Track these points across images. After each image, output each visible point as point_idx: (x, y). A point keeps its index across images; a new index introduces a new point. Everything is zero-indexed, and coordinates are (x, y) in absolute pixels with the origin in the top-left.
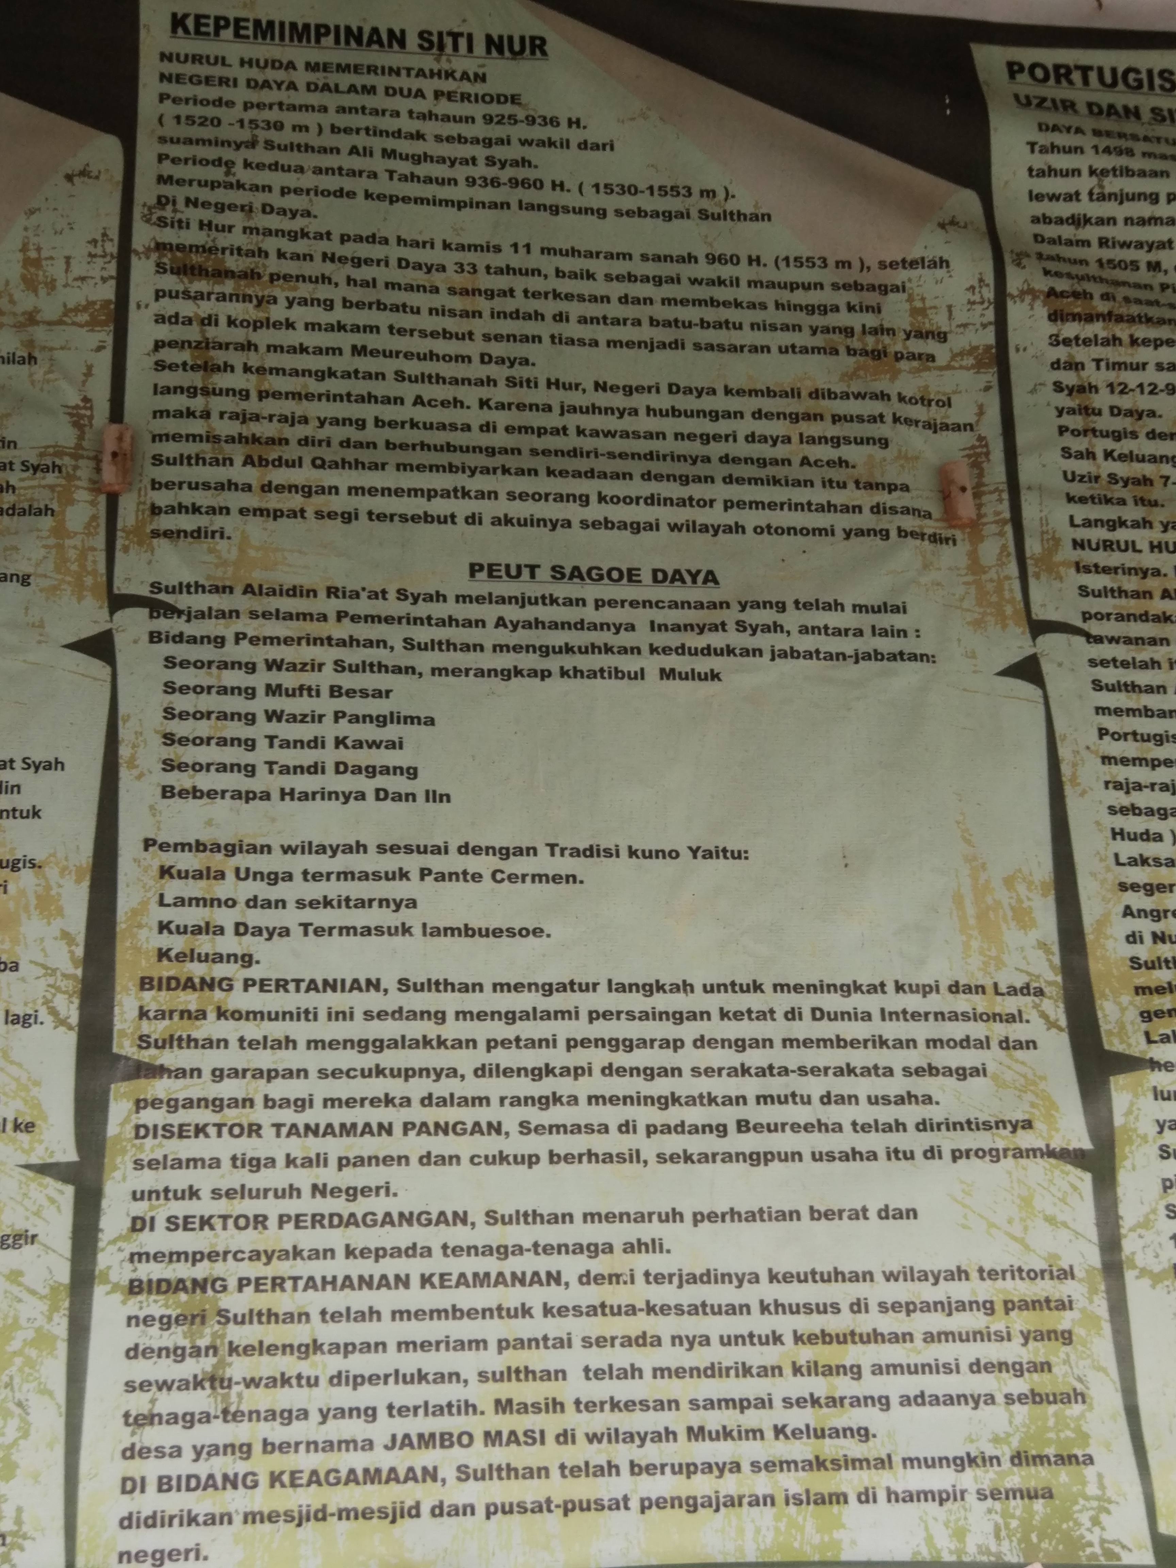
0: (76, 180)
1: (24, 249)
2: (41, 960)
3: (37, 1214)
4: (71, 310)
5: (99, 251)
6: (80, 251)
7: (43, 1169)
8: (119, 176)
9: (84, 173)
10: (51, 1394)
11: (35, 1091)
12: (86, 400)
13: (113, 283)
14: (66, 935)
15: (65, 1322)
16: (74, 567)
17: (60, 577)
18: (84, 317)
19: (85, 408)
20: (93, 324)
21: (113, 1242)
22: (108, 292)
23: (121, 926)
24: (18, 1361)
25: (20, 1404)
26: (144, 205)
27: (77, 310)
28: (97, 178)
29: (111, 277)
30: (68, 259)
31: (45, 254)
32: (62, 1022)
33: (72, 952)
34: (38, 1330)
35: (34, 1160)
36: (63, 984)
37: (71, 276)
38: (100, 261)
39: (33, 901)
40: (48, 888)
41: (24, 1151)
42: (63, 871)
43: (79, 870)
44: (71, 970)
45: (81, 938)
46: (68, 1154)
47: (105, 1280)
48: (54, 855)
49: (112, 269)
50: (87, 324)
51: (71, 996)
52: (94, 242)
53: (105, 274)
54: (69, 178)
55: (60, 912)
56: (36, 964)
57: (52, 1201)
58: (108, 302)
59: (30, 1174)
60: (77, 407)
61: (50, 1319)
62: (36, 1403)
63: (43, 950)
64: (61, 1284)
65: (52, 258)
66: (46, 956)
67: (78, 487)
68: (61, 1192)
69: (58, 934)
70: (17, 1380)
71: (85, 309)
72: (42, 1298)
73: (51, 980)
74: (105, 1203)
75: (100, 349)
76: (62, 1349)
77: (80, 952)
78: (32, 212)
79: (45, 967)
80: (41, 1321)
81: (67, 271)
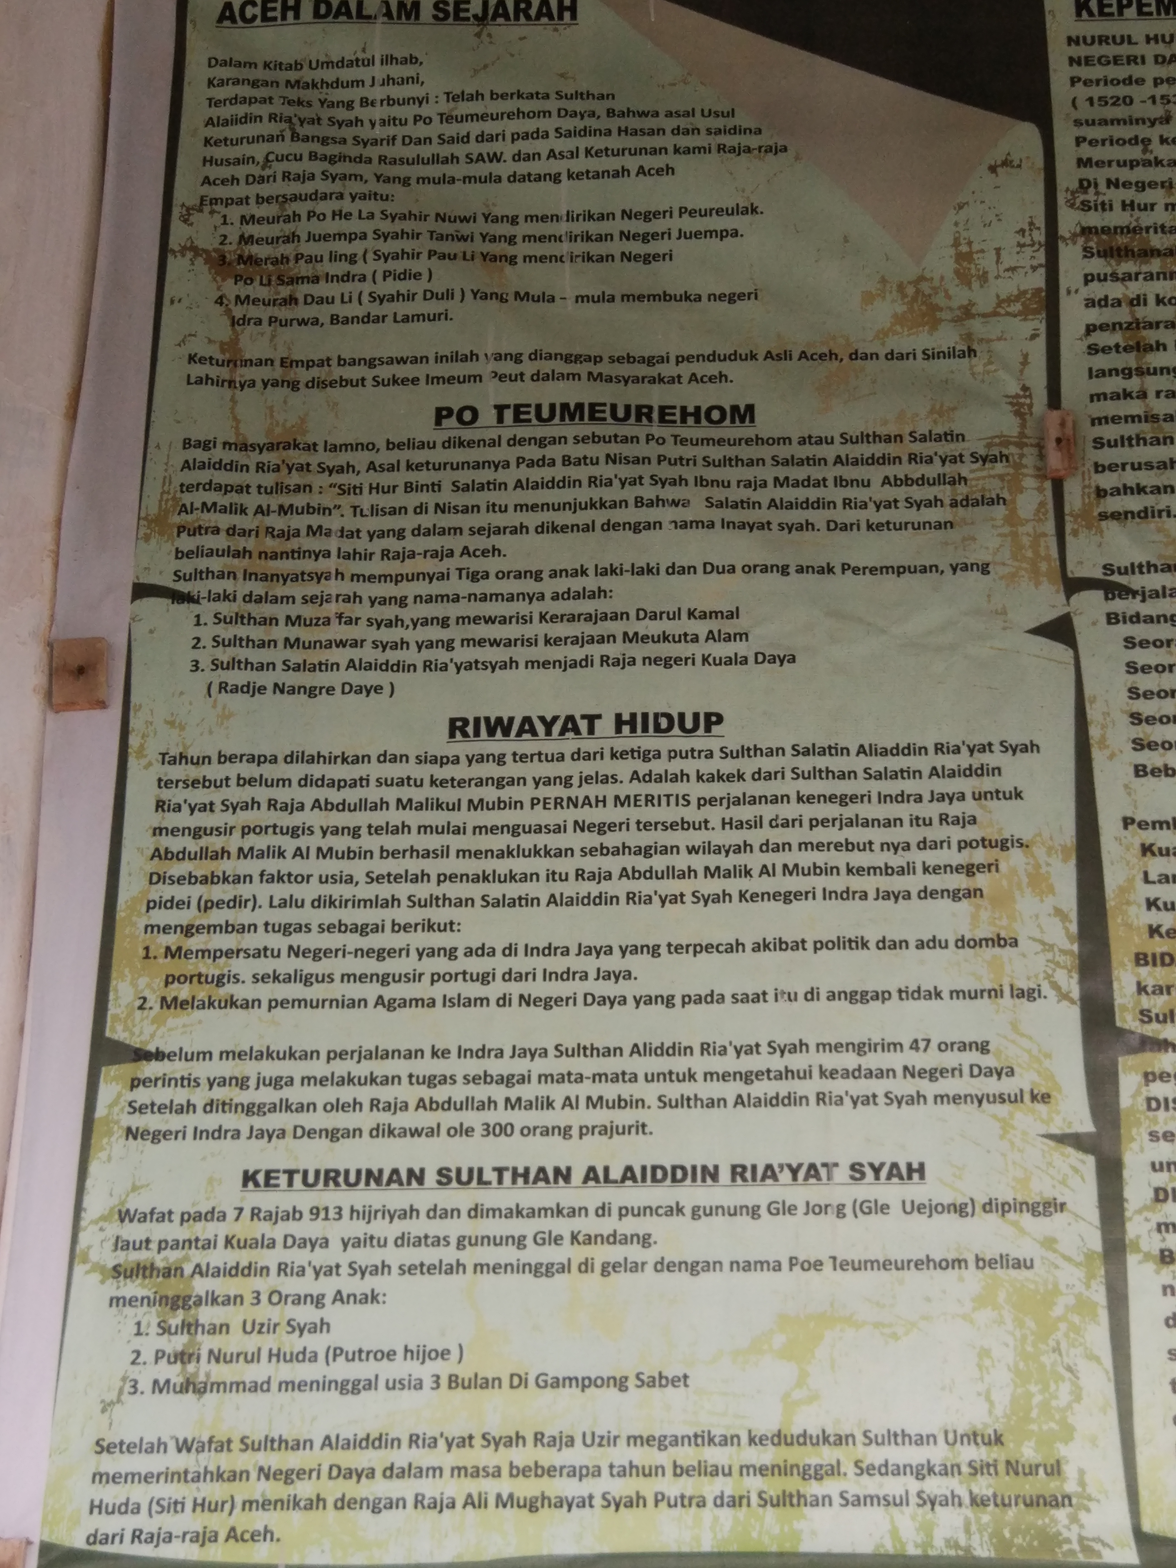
0: (999, 170)
1: (956, 244)
2: (1038, 936)
3: (1063, 1183)
4: (1003, 301)
5: (1027, 240)
6: (1009, 240)
7: (1061, 1139)
8: (1040, 162)
9: (1006, 163)
10: (1097, 1360)
11: (1047, 1063)
12: (1025, 388)
13: (1042, 271)
14: (1058, 912)
15: (1102, 1290)
16: (1029, 554)
17: (1016, 564)
18: (1017, 307)
19: (1025, 397)
20: (1025, 314)
21: (1139, 1212)
22: (1038, 280)
23: (1111, 904)
24: (1063, 1326)
25: (1069, 1369)
26: (1067, 190)
27: (1009, 300)
28: (1019, 166)
29: (1041, 265)
30: (998, 250)
31: (976, 247)
32: (1064, 996)
33: (1067, 929)
34: (1079, 1296)
35: (1055, 1130)
36: (1061, 959)
37: (1002, 268)
38: (1028, 251)
39: (1025, 880)
40: (1038, 866)
41: (1043, 1121)
42: (1050, 850)
43: (1064, 848)
44: (1066, 945)
45: (1074, 915)
46: (1085, 1125)
47: (1138, 1250)
48: (1040, 835)
49: (1041, 257)
50: (1020, 313)
51: (1070, 971)
52: (1022, 231)
53: (1035, 263)
54: (993, 169)
55: (1051, 890)
56: (1034, 940)
57: (1076, 1170)
58: (1038, 290)
59: (1052, 1143)
60: (1017, 396)
61: (1088, 1287)
62: (1084, 1367)
63: (1039, 926)
64: (1094, 1252)
65: (982, 251)
66: (1042, 932)
67: (1026, 475)
68: (1084, 1162)
69: (1052, 912)
70: (1064, 1346)
71: (1017, 298)
72: (1078, 1265)
73: (1050, 956)
74: (1126, 1174)
75: (1034, 337)
76: (1103, 1315)
77: (1074, 928)
78: (961, 207)
79: (1043, 943)
80: (1080, 1288)
81: (997, 262)
